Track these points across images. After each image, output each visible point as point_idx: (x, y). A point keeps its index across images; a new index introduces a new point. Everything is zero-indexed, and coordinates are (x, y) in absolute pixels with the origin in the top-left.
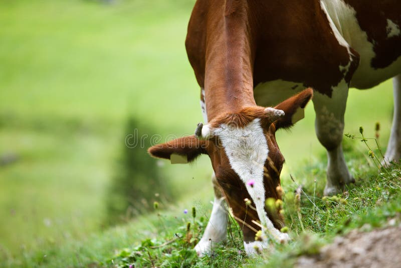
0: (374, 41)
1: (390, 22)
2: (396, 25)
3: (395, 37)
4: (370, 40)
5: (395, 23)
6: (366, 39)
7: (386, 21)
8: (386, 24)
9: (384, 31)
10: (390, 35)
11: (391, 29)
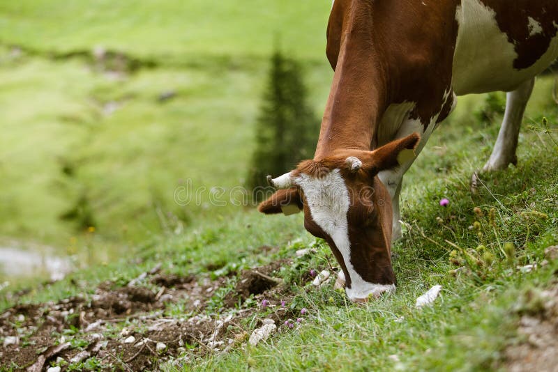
0: (515, 41)
1: (531, 20)
2: (537, 23)
3: (537, 34)
4: (510, 41)
5: (537, 20)
6: (506, 40)
7: (527, 18)
8: (527, 22)
9: (525, 29)
10: (532, 33)
11: (532, 27)
